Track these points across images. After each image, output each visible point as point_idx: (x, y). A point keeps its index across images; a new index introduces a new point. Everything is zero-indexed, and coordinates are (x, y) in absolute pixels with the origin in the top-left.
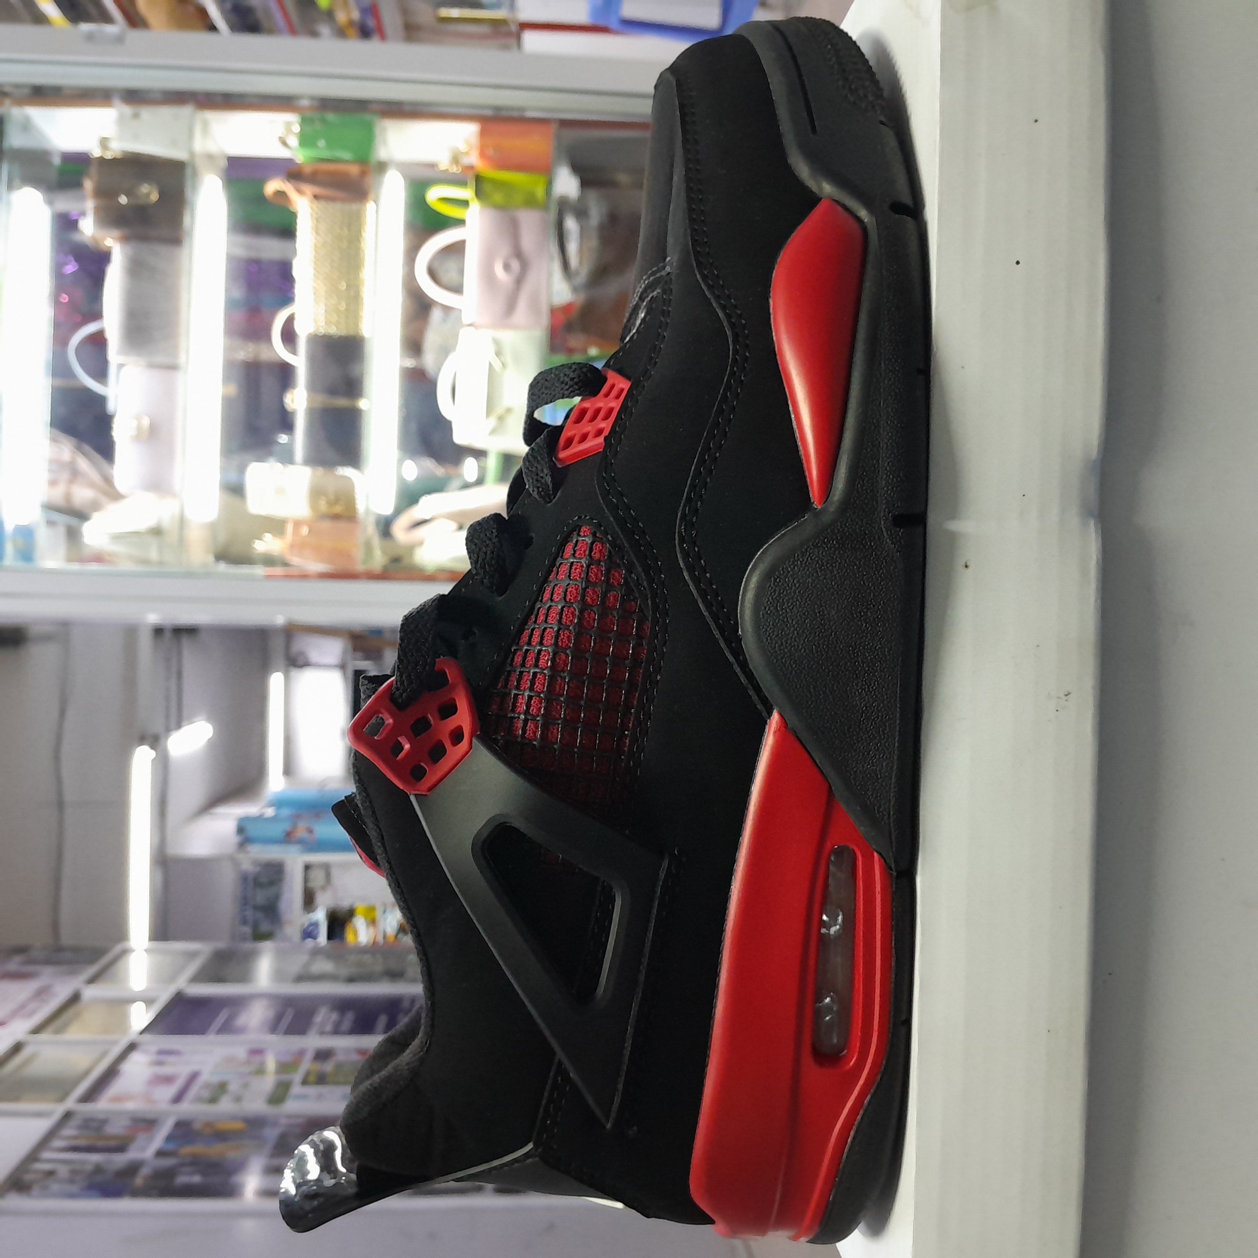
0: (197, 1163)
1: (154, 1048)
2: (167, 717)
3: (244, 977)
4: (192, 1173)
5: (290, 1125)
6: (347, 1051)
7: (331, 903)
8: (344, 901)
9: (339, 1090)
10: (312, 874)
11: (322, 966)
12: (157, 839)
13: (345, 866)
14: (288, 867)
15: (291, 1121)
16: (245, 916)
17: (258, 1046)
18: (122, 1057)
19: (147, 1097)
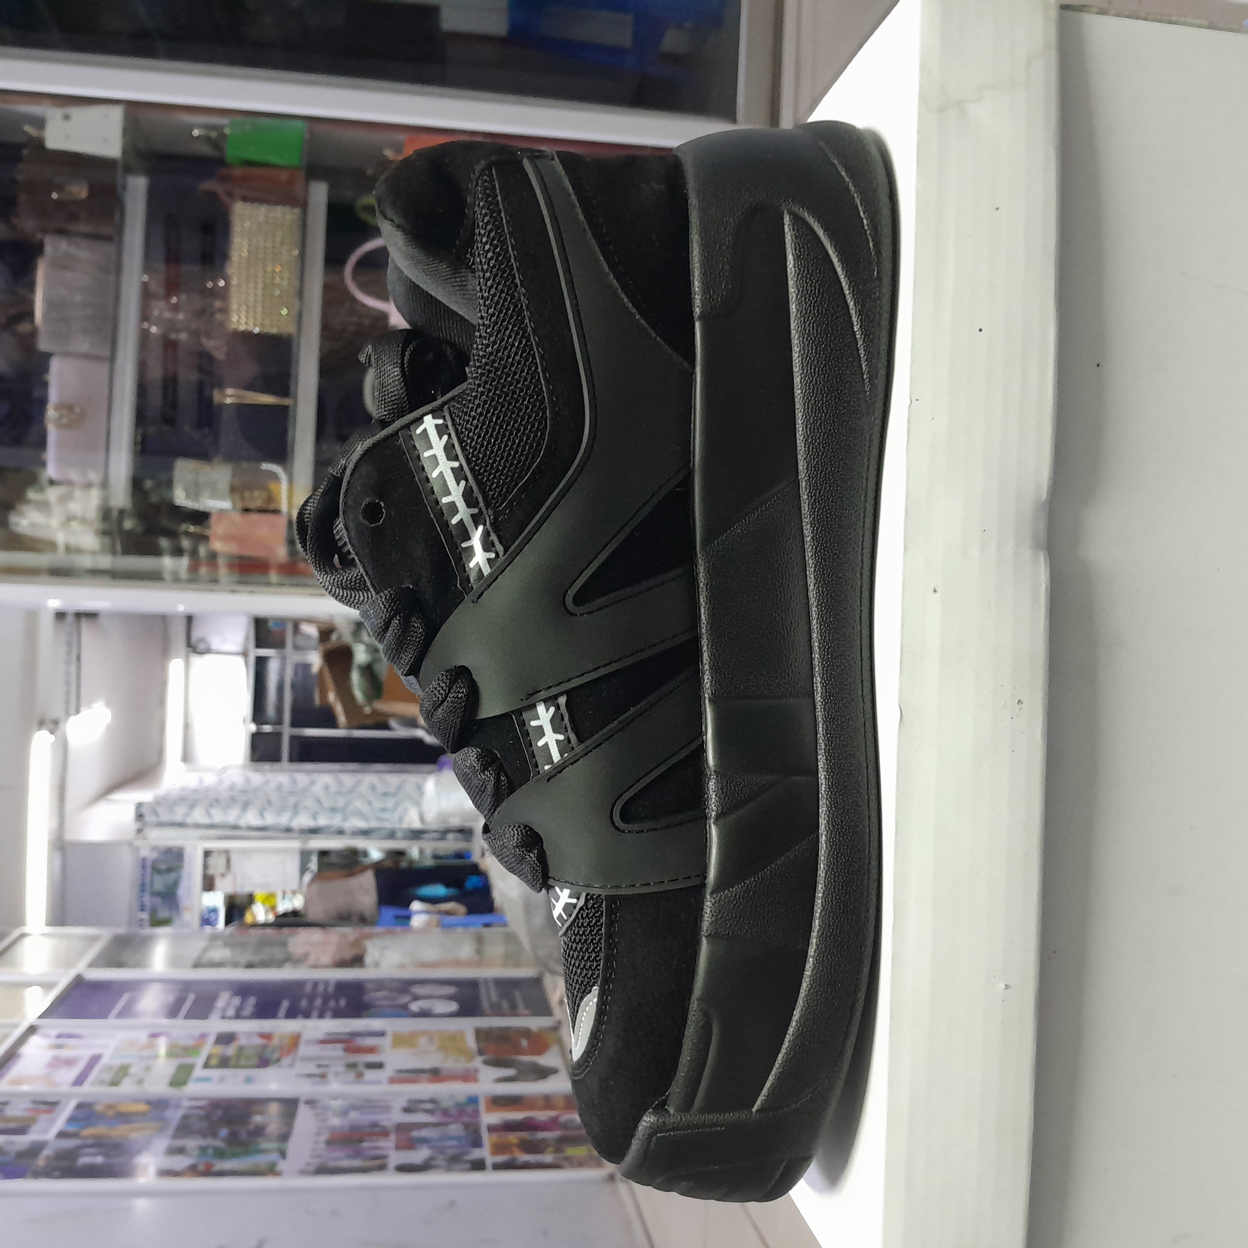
0: (99, 1144)
1: (54, 1032)
2: (67, 703)
3: (140, 962)
4: (95, 1155)
5: (192, 1108)
6: (249, 1035)
7: (230, 890)
8: (244, 888)
9: (242, 1073)
10: (212, 860)
11: (221, 953)
12: (54, 824)
13: (244, 852)
14: (187, 853)
15: (193, 1103)
16: (142, 902)
17: (154, 1030)
18: (22, 1040)
19: (48, 1079)
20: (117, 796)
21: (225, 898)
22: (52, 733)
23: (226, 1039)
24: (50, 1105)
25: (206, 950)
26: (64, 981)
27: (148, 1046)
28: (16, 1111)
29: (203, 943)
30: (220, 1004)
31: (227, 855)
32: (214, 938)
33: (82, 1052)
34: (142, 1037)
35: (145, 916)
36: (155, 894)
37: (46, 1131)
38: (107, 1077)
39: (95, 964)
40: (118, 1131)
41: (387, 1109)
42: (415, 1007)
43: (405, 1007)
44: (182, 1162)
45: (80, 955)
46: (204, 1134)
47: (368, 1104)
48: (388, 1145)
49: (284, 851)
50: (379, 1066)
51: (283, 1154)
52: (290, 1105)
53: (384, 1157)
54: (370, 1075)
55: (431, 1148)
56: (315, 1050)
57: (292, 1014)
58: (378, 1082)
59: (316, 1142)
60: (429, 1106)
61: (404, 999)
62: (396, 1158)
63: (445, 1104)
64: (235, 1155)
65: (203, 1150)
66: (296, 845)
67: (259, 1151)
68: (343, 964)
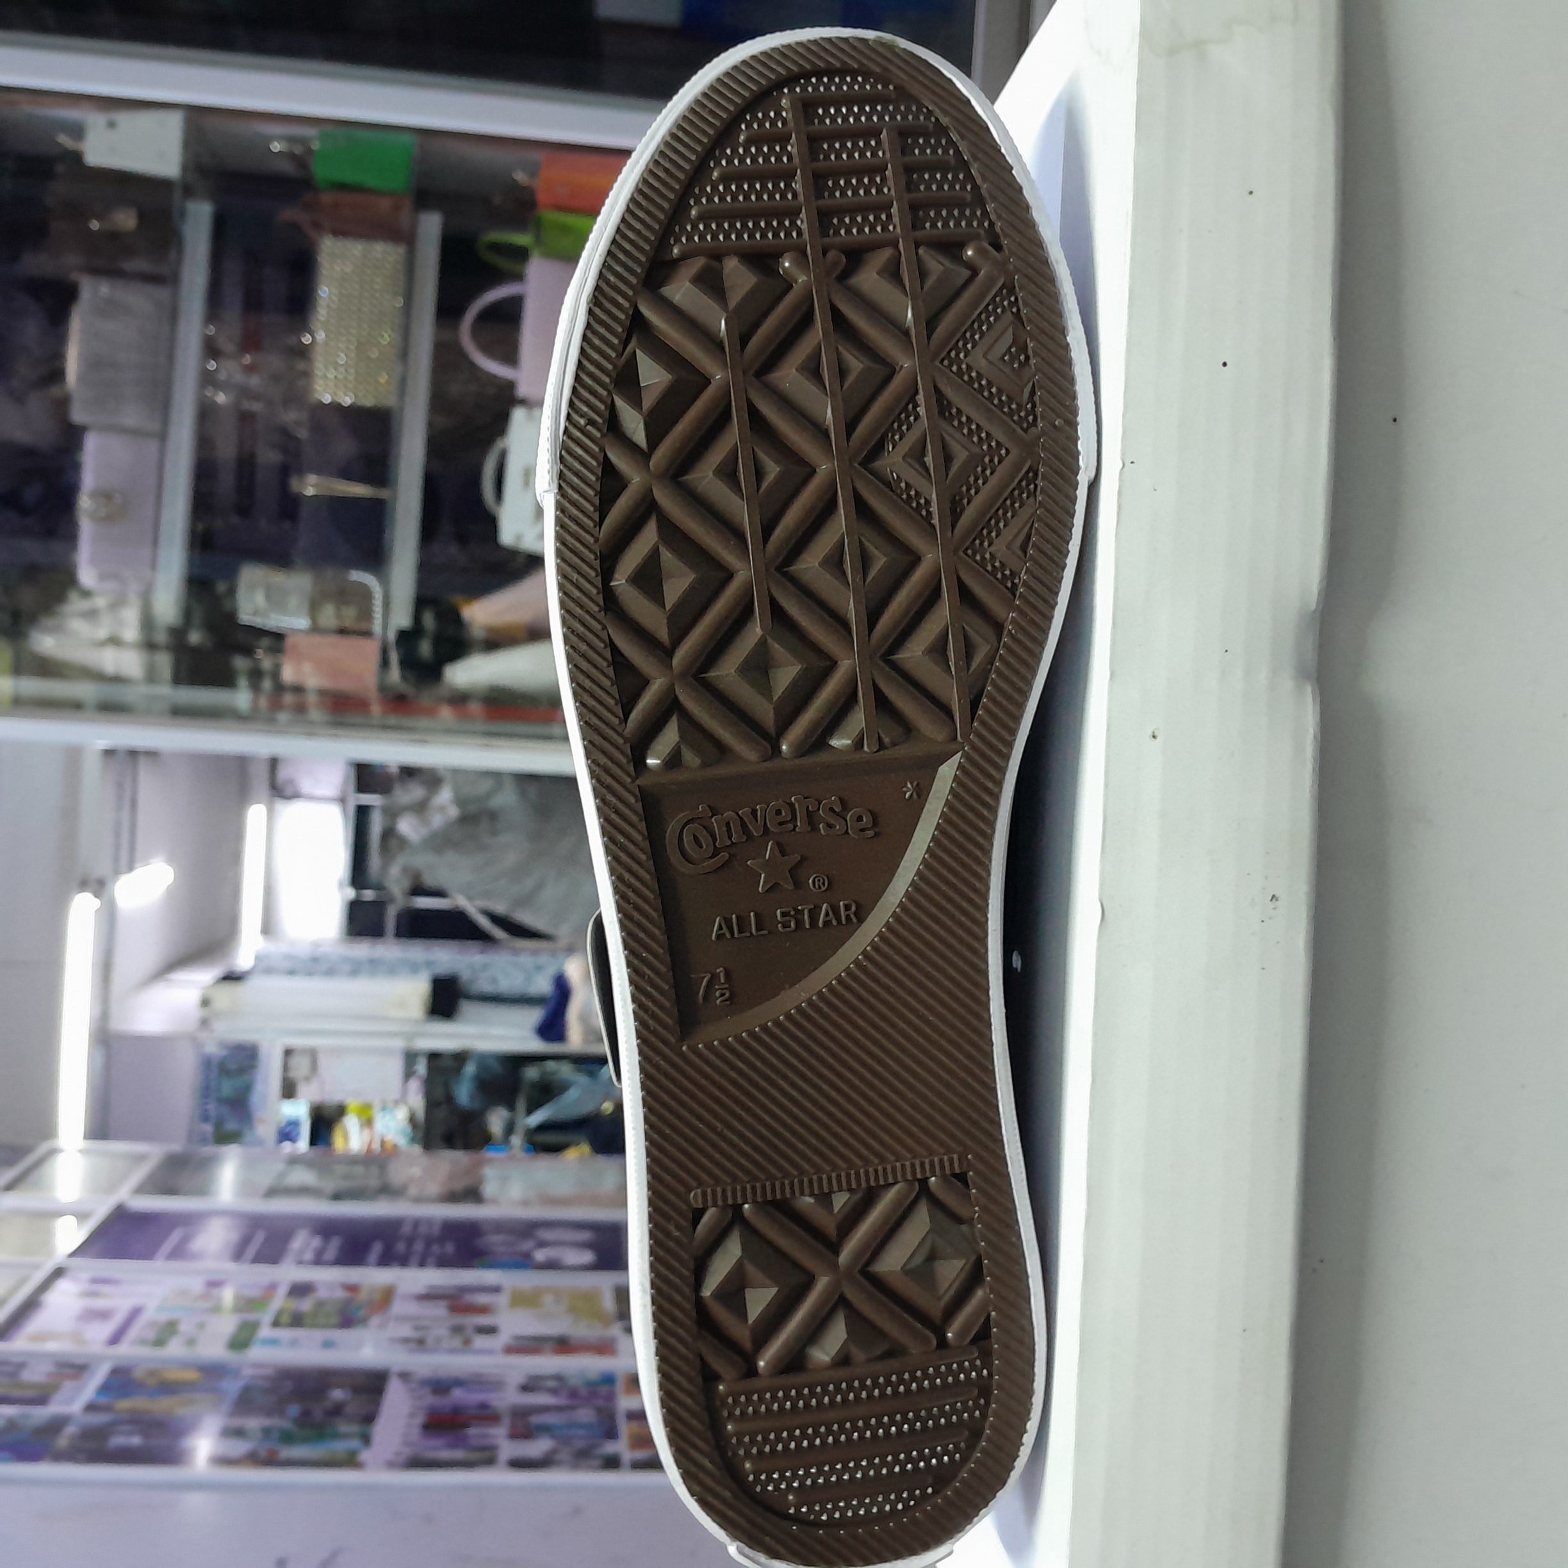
0: (138, 1421)
1: (86, 1276)
2: (116, 859)
3: (202, 1190)
4: (131, 1433)
5: (255, 1377)
6: (330, 1286)
7: (316, 1098)
8: (333, 1096)
9: (319, 1335)
10: (294, 1061)
11: (302, 1176)
12: (96, 1010)
13: (337, 1052)
14: (264, 1050)
15: (258, 1372)
16: (206, 1110)
17: (216, 1277)
18: (46, 1285)
19: (76, 1337)
20: (181, 976)
21: (311, 1107)
22: (96, 896)
23: (300, 1290)
24: (75, 1369)
25: (281, 1176)
26: (102, 1210)
27: (205, 1296)
28: (35, 1375)
29: (279, 1167)
30: (296, 1244)
31: (313, 1055)
32: (294, 1160)
33: (120, 1302)
34: (196, 1285)
35: (208, 1128)
36: (222, 1101)
37: (70, 1401)
38: (151, 1335)
39: (142, 1189)
40: (160, 1405)
41: (498, 1386)
42: (540, 1255)
43: (527, 1256)
44: (240, 1448)
45: (124, 1177)
46: (269, 1412)
47: (476, 1380)
48: (499, 1433)
49: (386, 1052)
50: (491, 1330)
51: (366, 1440)
52: (378, 1380)
53: (494, 1448)
54: (480, 1342)
55: (553, 1437)
56: (413, 1308)
57: (386, 1260)
58: (489, 1352)
59: (408, 1426)
60: (552, 1384)
61: (526, 1245)
62: (508, 1449)
63: (574, 1382)
64: (305, 1440)
65: (267, 1432)
66: (399, 1044)
67: (336, 1436)
68: (452, 1197)
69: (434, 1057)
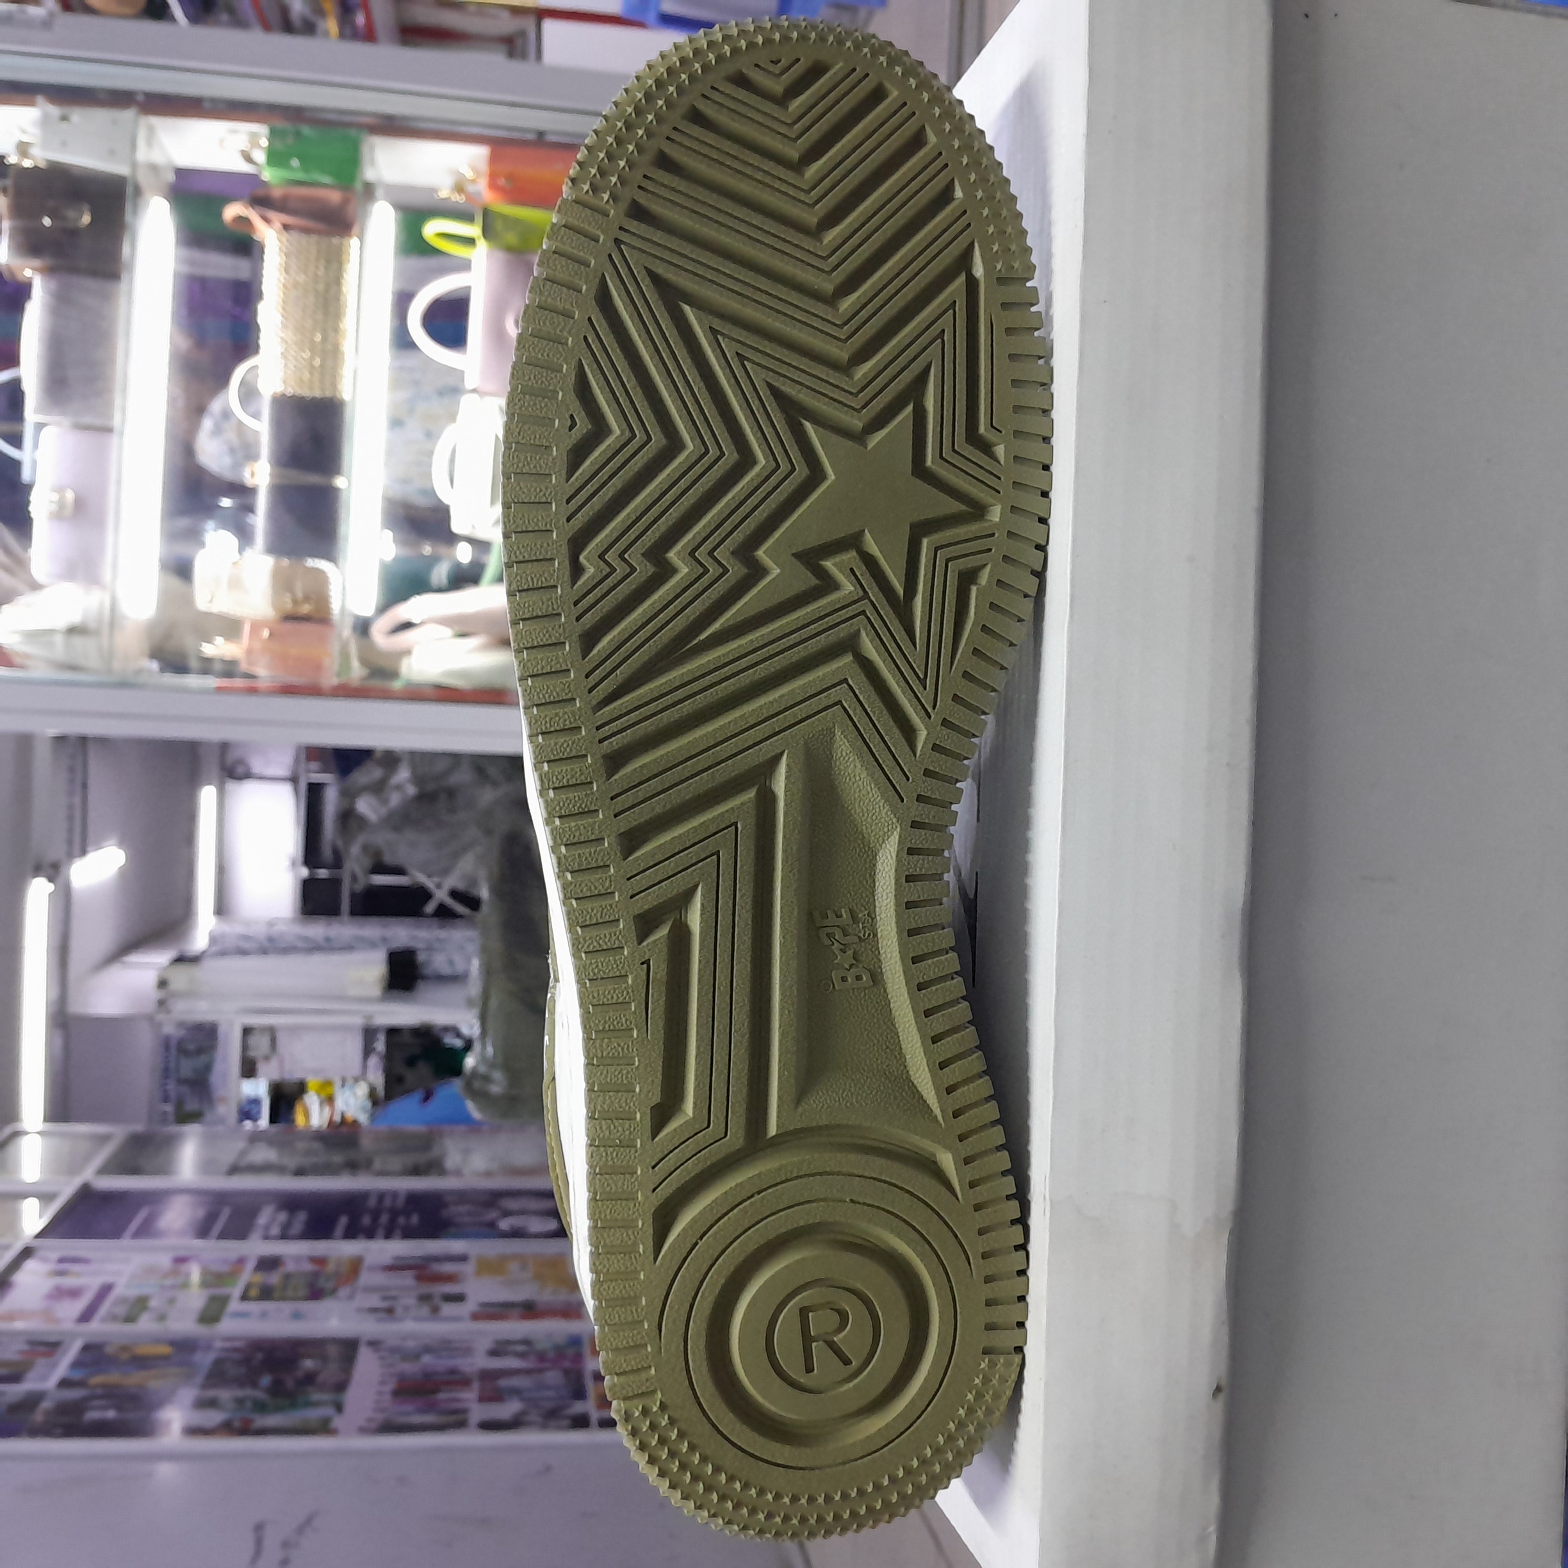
0: (111, 1395)
1: (55, 1256)
2: (70, 842)
3: (164, 1168)
4: (105, 1408)
5: (226, 1350)
6: (298, 1259)
7: (276, 1076)
8: (293, 1073)
9: (287, 1307)
10: (253, 1040)
11: (263, 1154)
12: (55, 993)
13: (295, 1030)
14: (222, 1030)
15: (228, 1345)
16: (165, 1091)
17: (182, 1253)
18: (16, 1264)
19: (47, 1315)
20: (135, 958)
21: (270, 1085)
22: (50, 880)
23: (268, 1264)
24: (49, 1347)
25: (243, 1153)
26: (67, 1190)
27: (174, 1272)
28: (9, 1353)
29: (241, 1145)
30: (262, 1219)
31: (272, 1033)
32: (255, 1138)
33: (89, 1281)
34: (164, 1261)
35: (169, 1108)
36: (182, 1082)
37: (44, 1378)
38: (121, 1310)
39: (106, 1170)
40: (134, 1379)
41: (467, 1351)
42: (504, 1224)
43: (492, 1225)
44: (214, 1417)
45: (87, 1159)
46: (240, 1383)
47: (445, 1346)
48: (468, 1396)
49: (345, 1028)
50: (459, 1298)
51: (339, 1408)
52: (349, 1348)
53: (464, 1411)
54: (448, 1309)
55: (522, 1400)
56: (380, 1279)
57: (352, 1233)
58: (459, 1319)
59: (380, 1393)
60: (520, 1348)
61: (492, 1215)
62: (478, 1412)
63: (540, 1346)
64: (278, 1409)
65: (240, 1402)
66: (358, 1021)
67: (309, 1404)
68: (416, 1171)
69: (393, 1032)
